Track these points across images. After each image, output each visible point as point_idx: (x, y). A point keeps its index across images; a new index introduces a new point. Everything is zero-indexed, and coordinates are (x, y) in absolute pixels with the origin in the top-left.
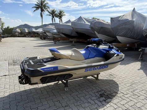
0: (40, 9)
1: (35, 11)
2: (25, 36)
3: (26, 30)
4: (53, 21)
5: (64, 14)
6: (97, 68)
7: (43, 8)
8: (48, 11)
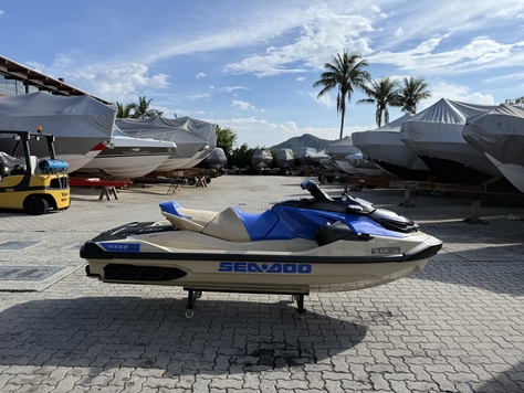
0: (338, 85)
1: (321, 93)
2: (281, 173)
3: (288, 154)
4: (379, 123)
5: (424, 91)
6: (265, 267)
7: (349, 81)
8: (364, 87)
